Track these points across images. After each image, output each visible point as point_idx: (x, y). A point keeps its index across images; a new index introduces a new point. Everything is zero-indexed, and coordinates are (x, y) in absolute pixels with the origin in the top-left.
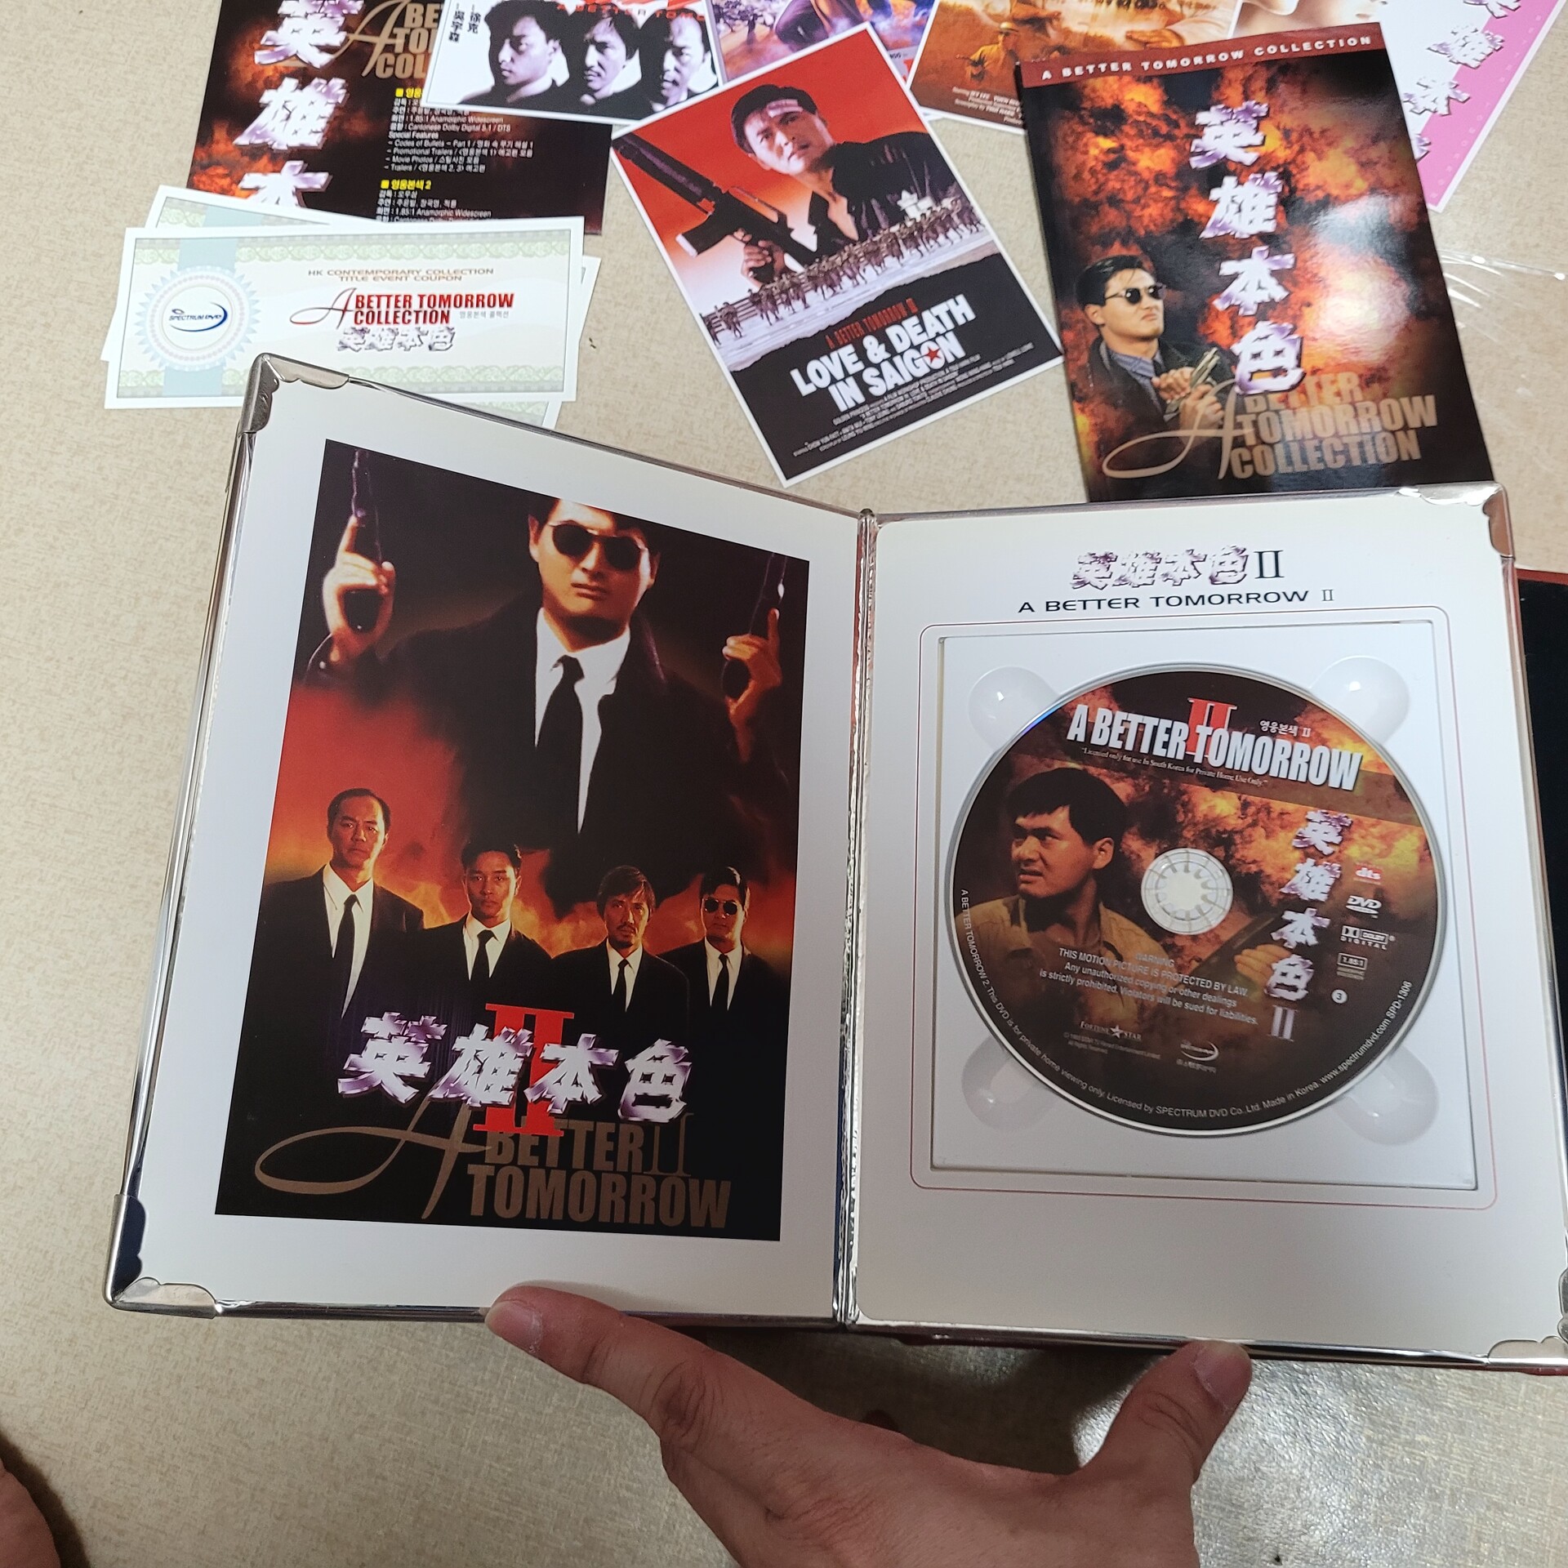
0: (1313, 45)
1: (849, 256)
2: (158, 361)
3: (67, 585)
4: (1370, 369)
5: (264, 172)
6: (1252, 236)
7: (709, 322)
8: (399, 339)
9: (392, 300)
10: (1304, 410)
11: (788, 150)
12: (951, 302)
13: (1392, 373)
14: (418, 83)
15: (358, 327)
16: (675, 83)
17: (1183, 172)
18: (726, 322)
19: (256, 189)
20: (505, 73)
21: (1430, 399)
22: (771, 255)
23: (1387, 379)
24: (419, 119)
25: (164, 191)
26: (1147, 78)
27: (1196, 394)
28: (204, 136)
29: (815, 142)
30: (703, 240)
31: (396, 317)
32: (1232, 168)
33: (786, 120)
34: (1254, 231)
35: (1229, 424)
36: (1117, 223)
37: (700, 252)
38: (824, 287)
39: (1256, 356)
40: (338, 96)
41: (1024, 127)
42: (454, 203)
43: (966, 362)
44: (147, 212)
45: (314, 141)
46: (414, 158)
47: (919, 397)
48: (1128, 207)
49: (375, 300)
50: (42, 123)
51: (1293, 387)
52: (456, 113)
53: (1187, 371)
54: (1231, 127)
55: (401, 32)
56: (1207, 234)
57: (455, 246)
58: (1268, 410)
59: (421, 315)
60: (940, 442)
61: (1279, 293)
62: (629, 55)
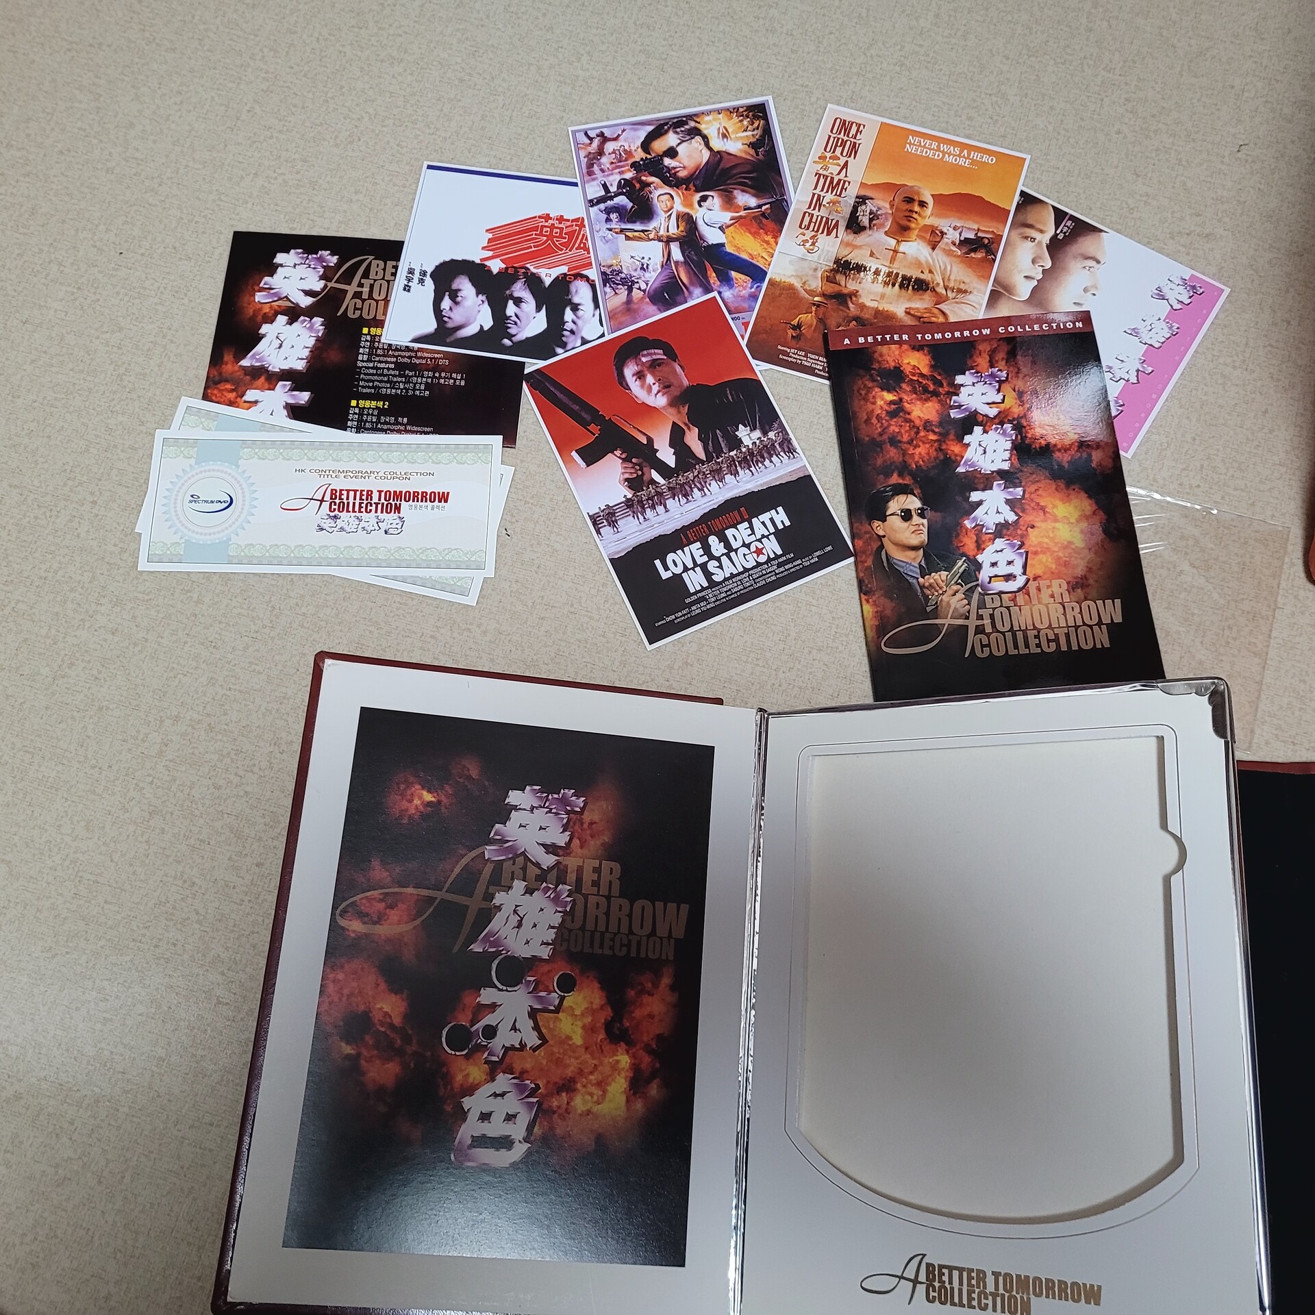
0: (1041, 327)
1: (699, 473)
2: (180, 534)
3: (108, 708)
4: (1077, 578)
5: (262, 389)
6: (993, 472)
7: (595, 520)
8: (363, 524)
9: (358, 493)
10: (1027, 607)
11: (655, 388)
12: (773, 512)
13: (1091, 581)
14: (380, 324)
15: (332, 514)
16: (572, 332)
17: (945, 421)
18: (607, 520)
19: (256, 402)
20: (445, 319)
21: (1118, 602)
22: (641, 470)
23: (1088, 586)
24: (379, 352)
25: (185, 401)
26: (917, 347)
27: (950, 592)
28: (216, 358)
29: (675, 382)
30: (591, 455)
31: (360, 507)
32: (980, 418)
33: (654, 365)
34: (995, 469)
35: (973, 615)
36: (896, 459)
37: (588, 466)
38: (680, 496)
39: (994, 564)
40: (319, 331)
41: (828, 379)
42: (405, 420)
43: (784, 558)
44: (173, 415)
45: (300, 366)
46: (376, 383)
47: (748, 584)
48: (905, 446)
49: (345, 493)
50: (91, 341)
51: (1020, 590)
52: (408, 349)
53: (944, 574)
54: (980, 387)
55: (366, 282)
56: (961, 469)
57: (406, 454)
58: (1001, 606)
59: (380, 506)
60: (763, 619)
61: (1012, 517)
62: (538, 309)
